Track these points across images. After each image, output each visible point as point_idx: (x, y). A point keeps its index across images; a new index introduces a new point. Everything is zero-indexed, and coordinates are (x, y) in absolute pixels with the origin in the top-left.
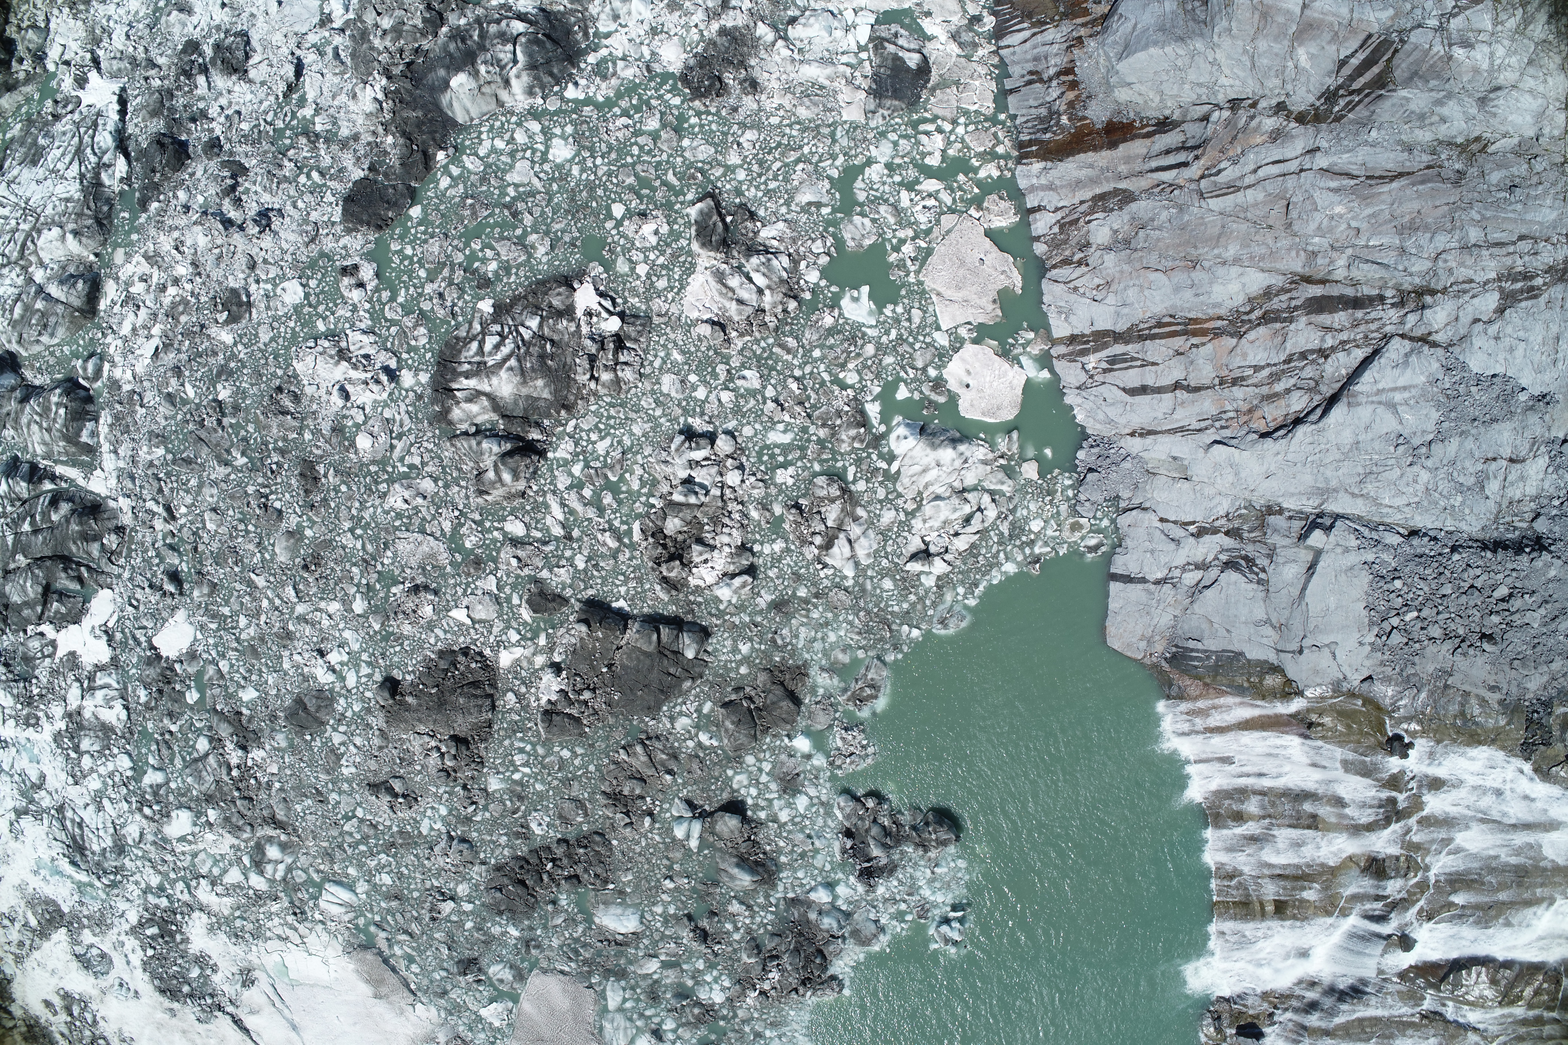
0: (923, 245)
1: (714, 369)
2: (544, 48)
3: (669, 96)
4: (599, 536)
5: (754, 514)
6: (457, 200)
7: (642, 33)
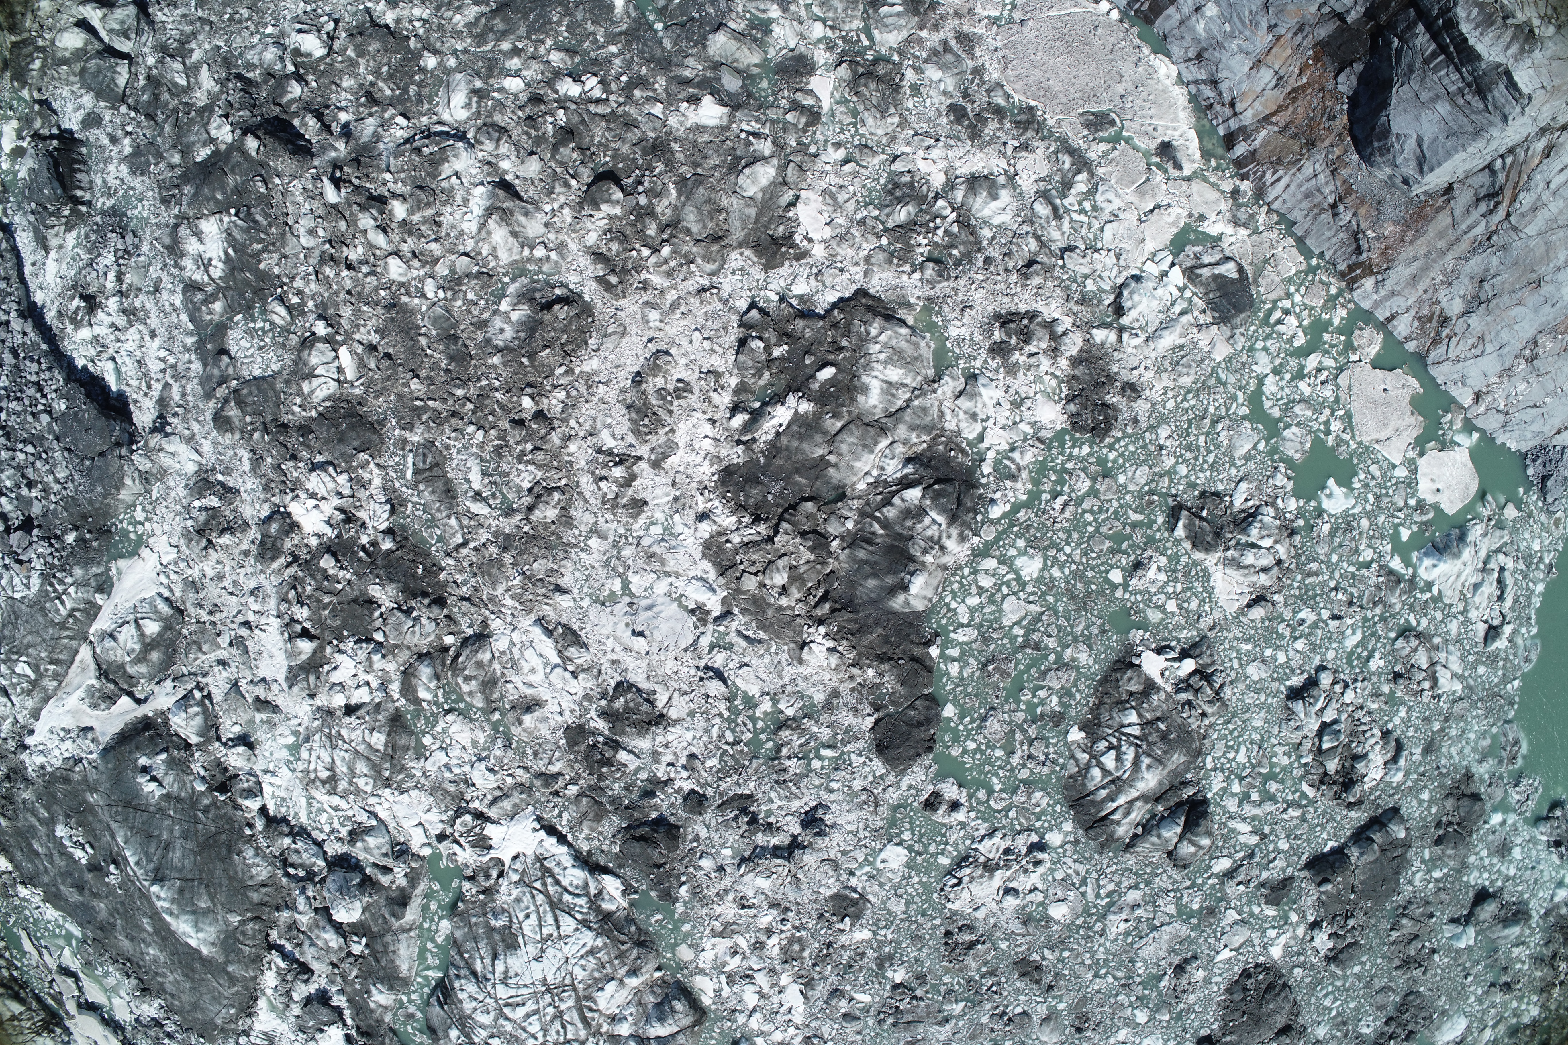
0: (1341, 413)
1: (1277, 633)
2: (949, 494)
3: (1076, 450)
4: (1285, 817)
5: (1374, 706)
6: (977, 673)
7: (1008, 413)
